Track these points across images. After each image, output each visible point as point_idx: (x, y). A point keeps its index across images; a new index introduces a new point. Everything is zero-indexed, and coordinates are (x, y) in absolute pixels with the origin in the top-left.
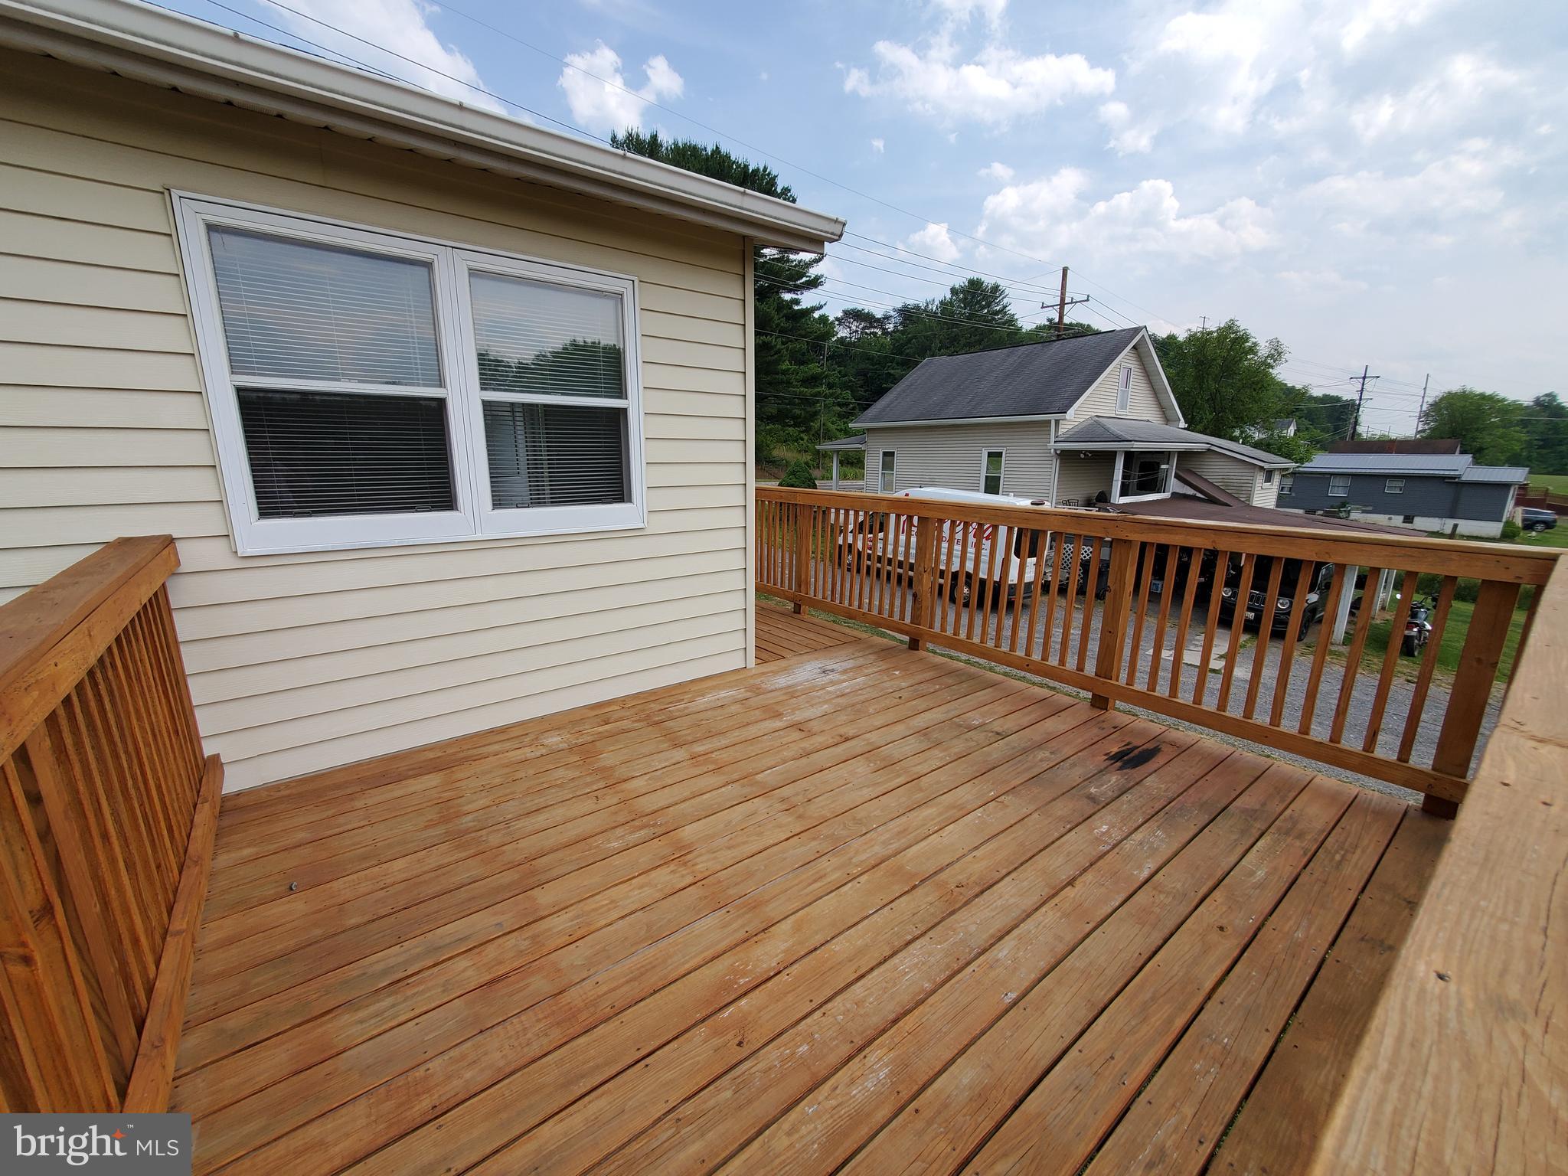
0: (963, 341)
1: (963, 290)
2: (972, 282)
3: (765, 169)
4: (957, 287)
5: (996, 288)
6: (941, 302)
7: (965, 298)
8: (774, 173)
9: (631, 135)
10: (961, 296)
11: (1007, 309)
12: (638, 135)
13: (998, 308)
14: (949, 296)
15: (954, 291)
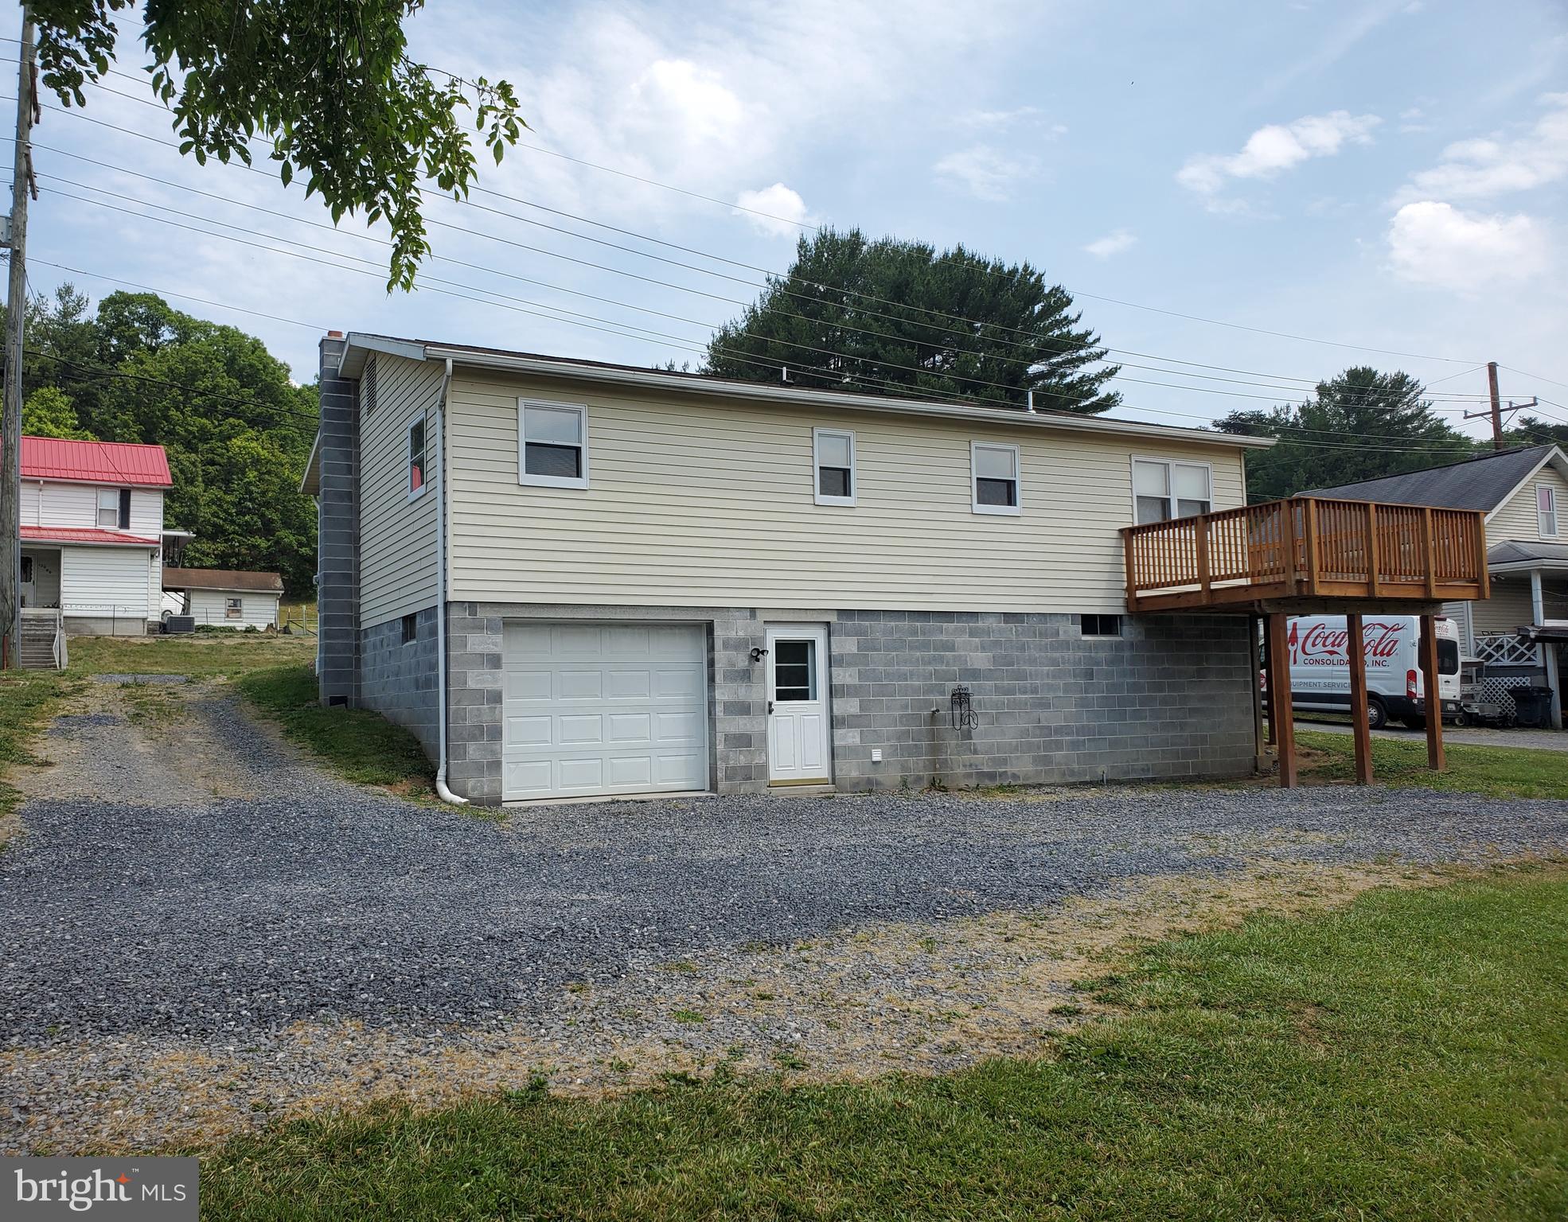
0: (1350, 469)
1: (1338, 386)
2: (1354, 374)
3: (1026, 267)
4: (1329, 382)
5: (1400, 381)
6: (1303, 410)
7: (1345, 401)
8: (1039, 271)
9: (825, 237)
10: (1338, 397)
11: (1427, 412)
12: (833, 235)
13: (1409, 412)
14: (1314, 398)
15: (1322, 390)
